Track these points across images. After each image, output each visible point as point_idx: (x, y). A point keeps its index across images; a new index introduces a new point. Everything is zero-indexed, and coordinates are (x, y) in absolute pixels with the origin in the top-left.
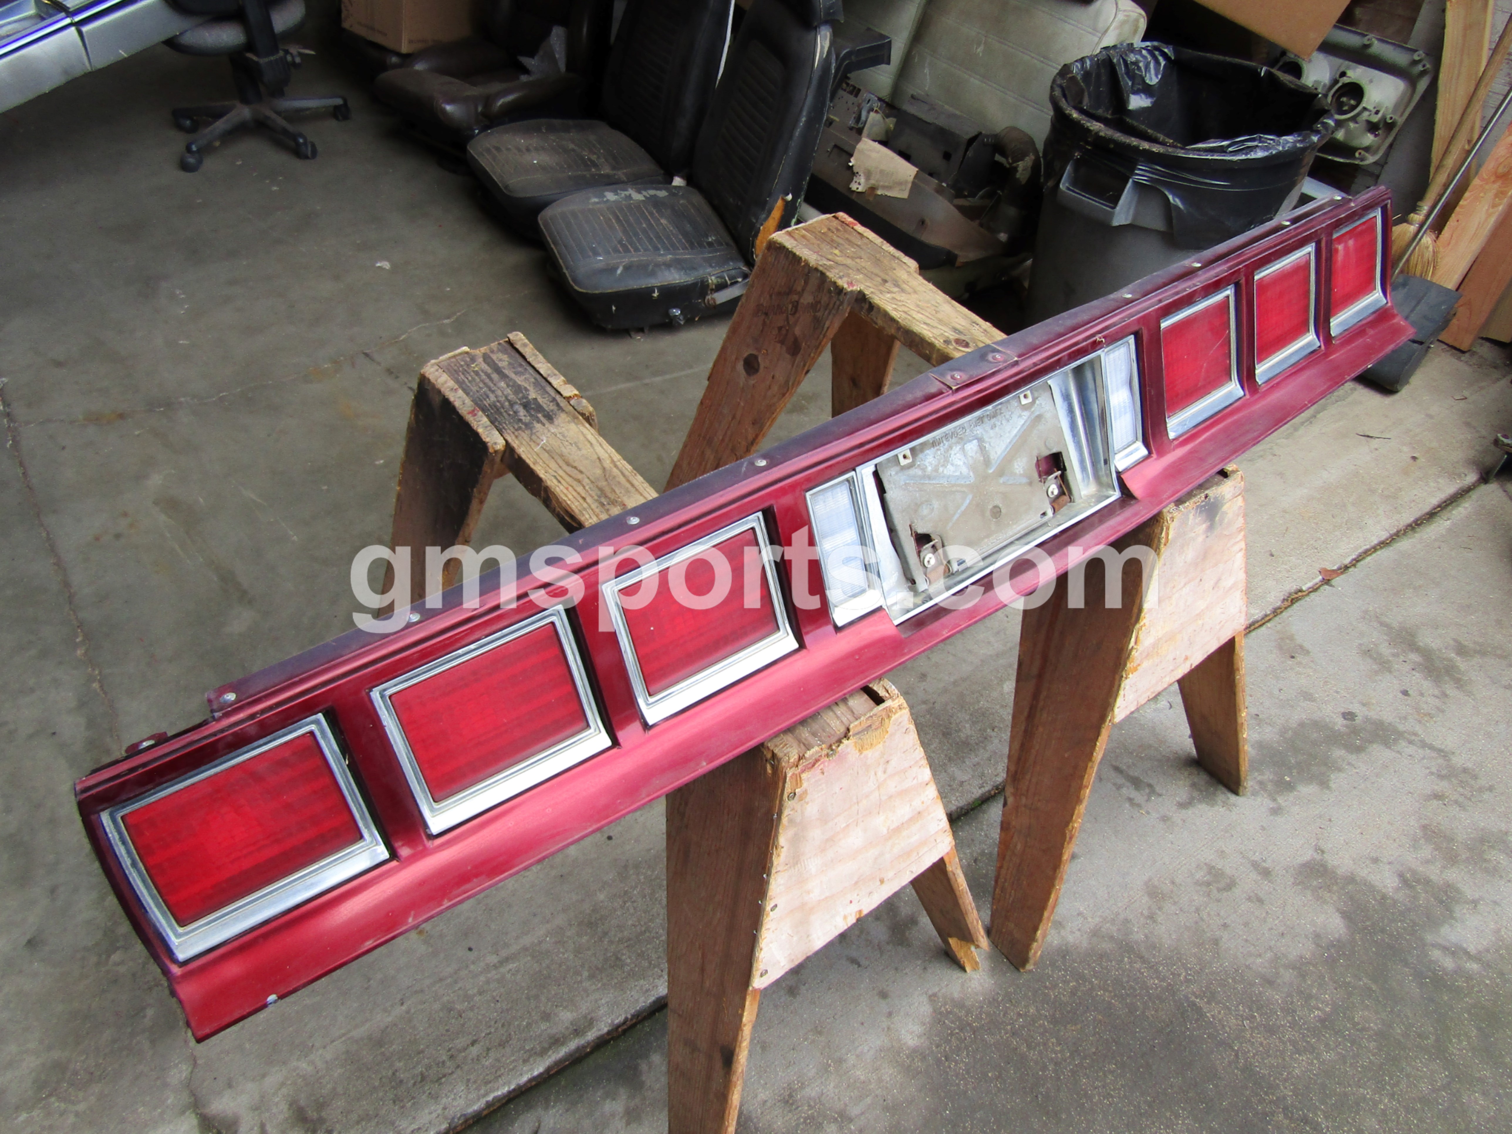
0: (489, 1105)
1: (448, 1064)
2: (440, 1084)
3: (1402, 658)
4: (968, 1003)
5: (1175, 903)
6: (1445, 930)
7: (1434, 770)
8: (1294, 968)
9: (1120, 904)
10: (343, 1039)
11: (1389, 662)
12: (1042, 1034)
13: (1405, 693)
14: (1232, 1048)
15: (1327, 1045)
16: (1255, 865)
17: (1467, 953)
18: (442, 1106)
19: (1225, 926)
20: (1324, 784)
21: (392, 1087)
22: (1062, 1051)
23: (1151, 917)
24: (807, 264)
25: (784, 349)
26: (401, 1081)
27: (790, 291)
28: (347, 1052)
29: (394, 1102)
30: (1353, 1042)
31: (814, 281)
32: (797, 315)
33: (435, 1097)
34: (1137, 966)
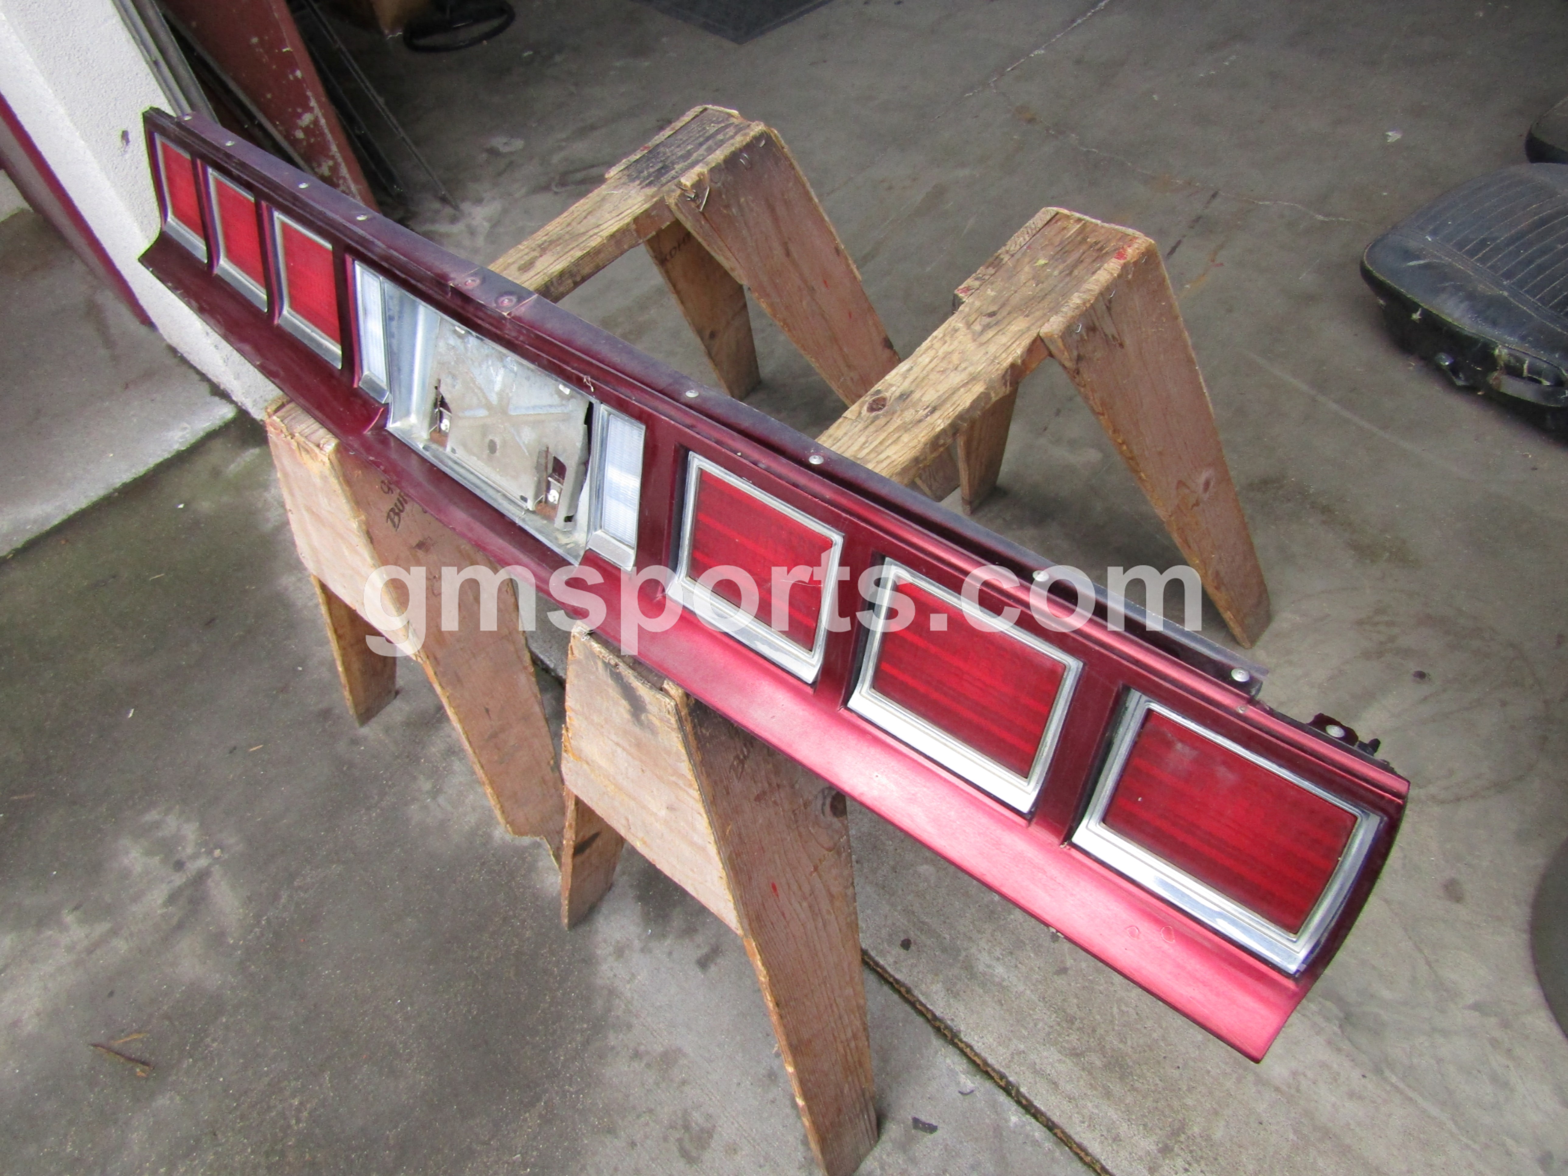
5: (657, 1084)
9: (649, 1019)
12: (505, 944)
14: (492, 1138)
19: (633, 1144)
22: (489, 963)
23: (637, 1055)
34: (579, 1038)
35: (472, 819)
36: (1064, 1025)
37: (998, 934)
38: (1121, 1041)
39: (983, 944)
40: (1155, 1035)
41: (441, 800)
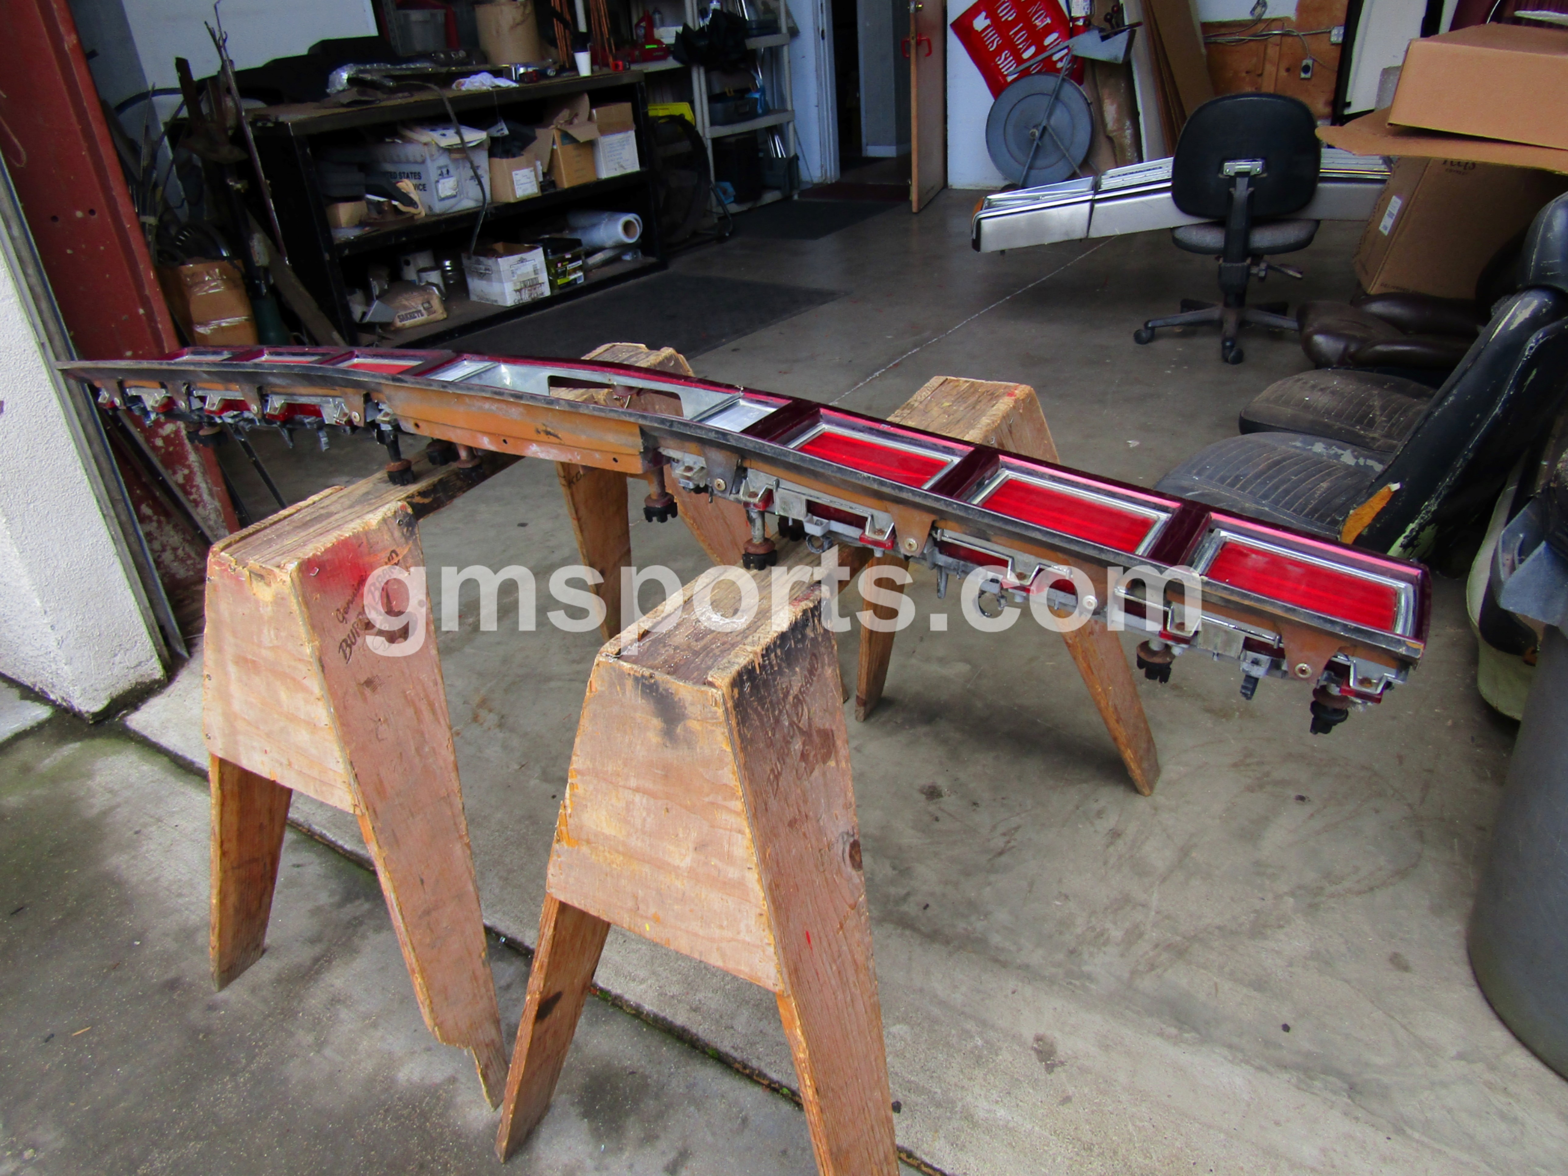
35: (368, 1066)
36: (1083, 1153)
37: (990, 1077)
38: (1146, 1157)
39: (977, 1090)
40: (1178, 1144)
41: (328, 1052)
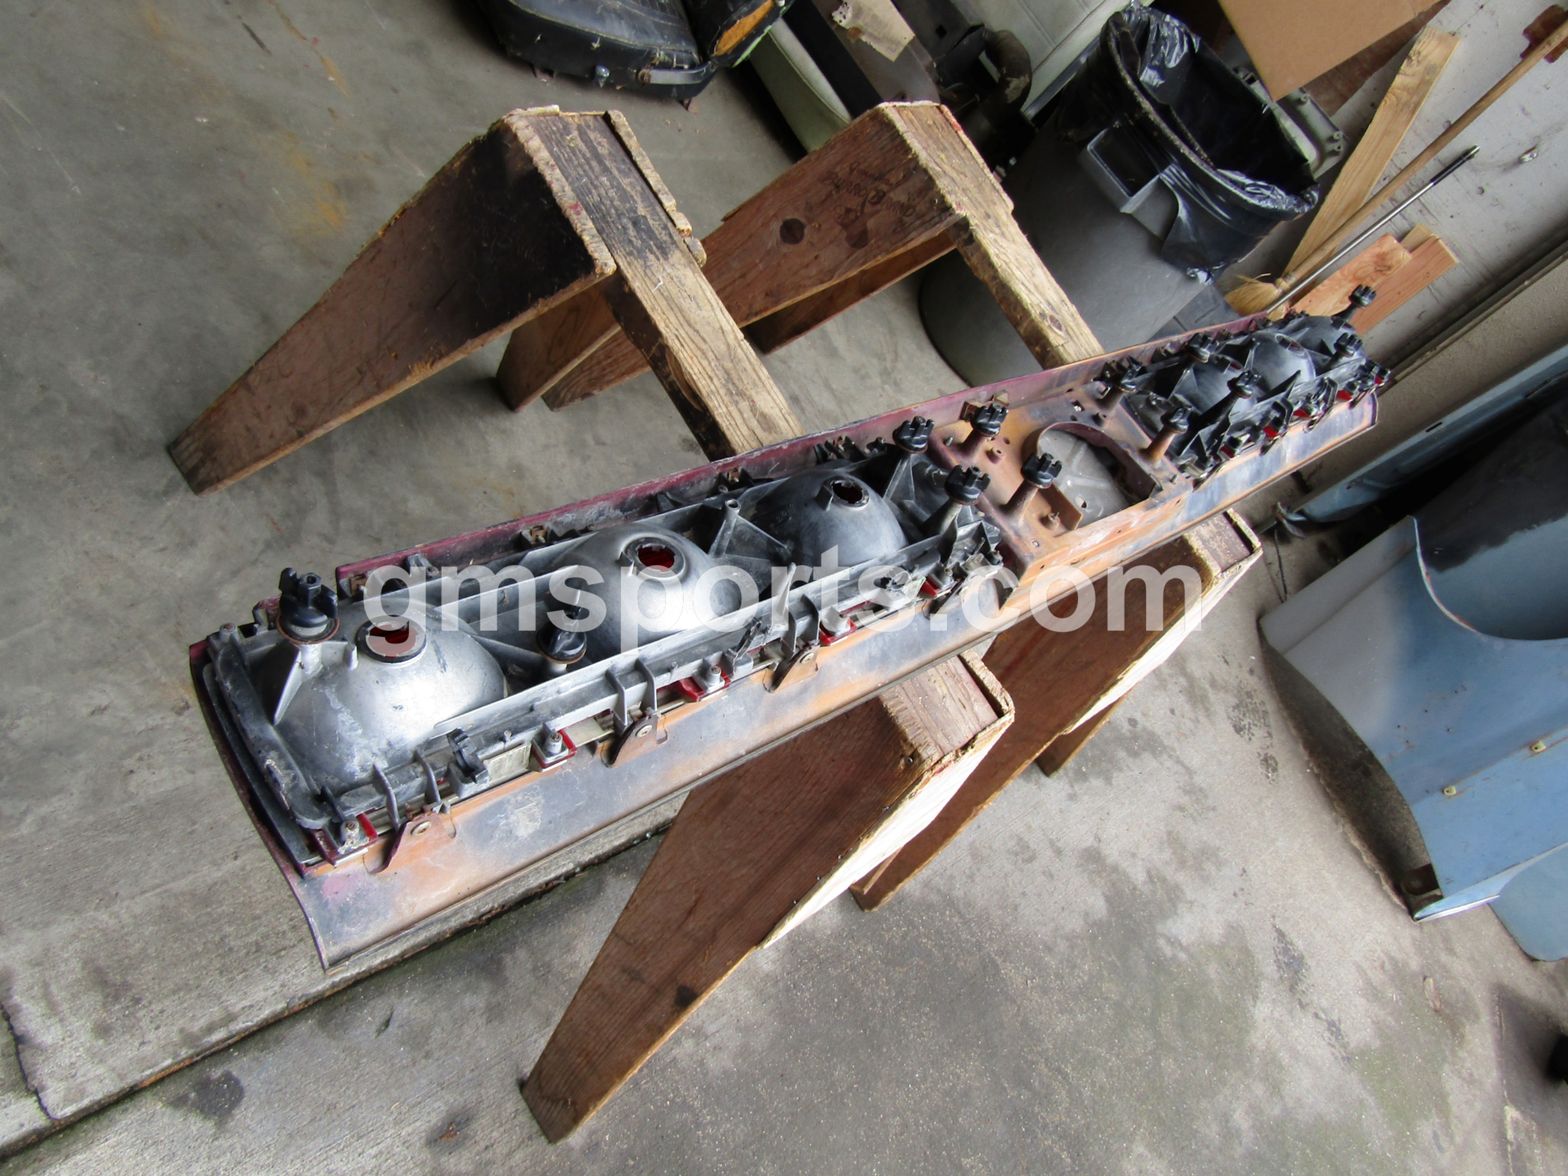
0: (334, 985)
1: (289, 935)
2: (280, 957)
3: (1174, 680)
4: (818, 935)
5: (990, 867)
6: (1170, 922)
7: (1181, 784)
8: (1068, 939)
10: (158, 890)
11: (1165, 680)
12: (875, 973)
13: (1172, 711)
14: (1015, 1002)
15: (1081, 1008)
16: (1052, 843)
17: (1181, 945)
18: (279, 983)
19: (1024, 894)
20: (1108, 780)
21: (219, 955)
22: (889, 991)
23: (971, 877)
24: (915, 158)
25: (845, 234)
26: (231, 949)
27: (880, 177)
28: (163, 907)
29: (221, 973)
30: (1099, 1009)
31: (916, 182)
32: (878, 207)
33: (272, 972)
34: (955, 920)
